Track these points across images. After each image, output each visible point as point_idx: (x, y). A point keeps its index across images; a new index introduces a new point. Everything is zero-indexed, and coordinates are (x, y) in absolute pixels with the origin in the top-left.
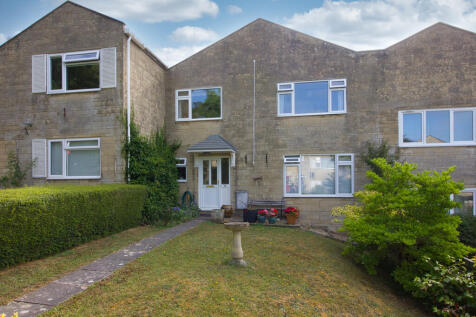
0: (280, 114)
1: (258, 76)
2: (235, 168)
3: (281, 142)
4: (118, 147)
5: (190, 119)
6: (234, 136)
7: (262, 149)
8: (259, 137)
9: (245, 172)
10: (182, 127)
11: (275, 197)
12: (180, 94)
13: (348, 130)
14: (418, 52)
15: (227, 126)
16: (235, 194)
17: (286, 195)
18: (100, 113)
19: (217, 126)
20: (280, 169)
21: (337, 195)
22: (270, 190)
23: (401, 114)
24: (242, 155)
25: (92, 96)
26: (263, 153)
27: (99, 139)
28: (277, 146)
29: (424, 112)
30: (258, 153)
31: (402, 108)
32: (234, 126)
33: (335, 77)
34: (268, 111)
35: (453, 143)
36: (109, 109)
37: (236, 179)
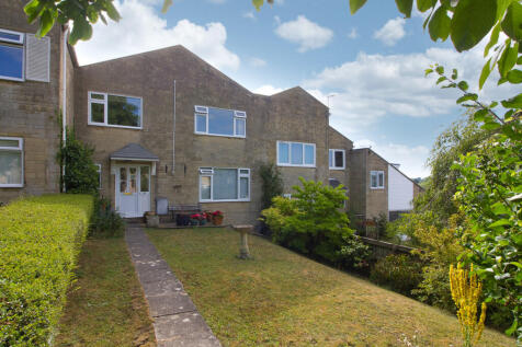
0: (197, 132)
1: (179, 95)
2: (156, 177)
3: (197, 155)
4: (53, 151)
5: (106, 124)
6: (154, 147)
7: (181, 160)
8: (178, 150)
9: (165, 181)
10: (95, 131)
11: (191, 202)
12: (94, 96)
13: (246, 151)
14: (288, 102)
15: (148, 137)
16: (155, 201)
17: (201, 201)
18: (22, 108)
19: (137, 135)
20: (197, 178)
21: (239, 200)
22: (188, 196)
23: (278, 143)
24: (163, 164)
25: (11, 86)
26: (182, 164)
27: (21, 140)
28: (194, 159)
29: (290, 143)
30: (177, 164)
31: (279, 139)
32: (155, 137)
33: (238, 109)
34: (186, 128)
35: (304, 165)
36: (39, 106)
37: (157, 186)
